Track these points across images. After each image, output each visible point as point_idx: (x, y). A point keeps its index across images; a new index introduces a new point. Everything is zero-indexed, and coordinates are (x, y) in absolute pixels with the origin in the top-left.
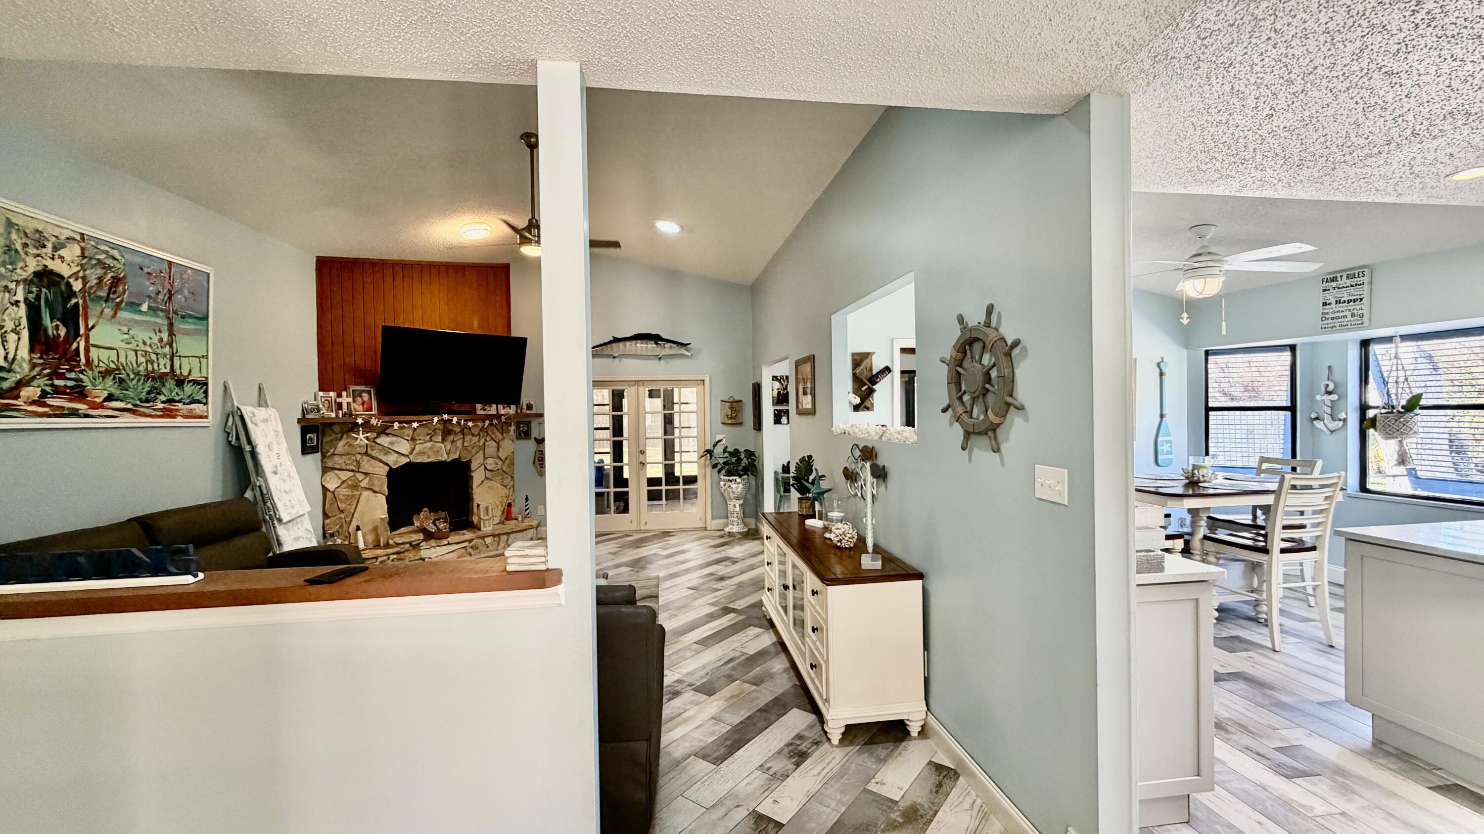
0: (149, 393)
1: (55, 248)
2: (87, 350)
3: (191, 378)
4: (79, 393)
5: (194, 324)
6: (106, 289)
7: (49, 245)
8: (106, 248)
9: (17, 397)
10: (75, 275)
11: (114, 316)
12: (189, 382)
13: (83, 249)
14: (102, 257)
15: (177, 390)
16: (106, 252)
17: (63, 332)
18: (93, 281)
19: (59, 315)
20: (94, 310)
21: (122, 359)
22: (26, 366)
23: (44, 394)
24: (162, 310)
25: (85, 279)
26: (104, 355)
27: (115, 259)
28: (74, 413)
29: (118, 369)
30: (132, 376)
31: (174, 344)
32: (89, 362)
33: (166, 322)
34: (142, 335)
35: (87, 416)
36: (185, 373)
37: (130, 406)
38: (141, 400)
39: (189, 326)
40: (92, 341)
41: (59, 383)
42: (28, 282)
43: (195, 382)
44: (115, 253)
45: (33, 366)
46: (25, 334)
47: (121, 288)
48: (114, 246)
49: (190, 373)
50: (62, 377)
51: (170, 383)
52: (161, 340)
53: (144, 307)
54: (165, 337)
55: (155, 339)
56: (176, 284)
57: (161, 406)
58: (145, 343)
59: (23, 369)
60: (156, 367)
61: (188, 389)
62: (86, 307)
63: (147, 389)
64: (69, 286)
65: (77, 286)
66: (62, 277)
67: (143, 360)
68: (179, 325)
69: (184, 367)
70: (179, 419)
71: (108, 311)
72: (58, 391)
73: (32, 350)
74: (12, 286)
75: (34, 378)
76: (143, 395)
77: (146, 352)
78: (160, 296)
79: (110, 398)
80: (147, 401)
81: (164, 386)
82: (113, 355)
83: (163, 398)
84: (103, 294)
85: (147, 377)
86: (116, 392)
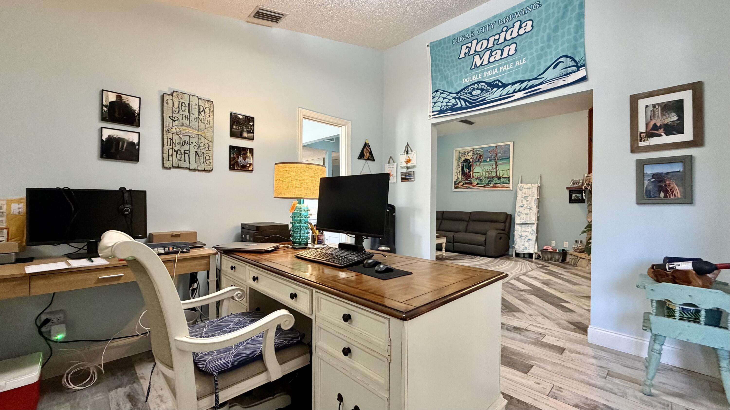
0: (489, 182)
1: (467, 154)
2: (473, 174)
3: (503, 177)
4: (471, 183)
5: (504, 161)
6: (478, 159)
7: (466, 154)
8: (478, 149)
9: (459, 185)
10: (471, 158)
11: (480, 165)
12: (503, 178)
13: (473, 152)
14: (477, 152)
15: (498, 180)
16: (478, 150)
17: (468, 171)
18: (475, 158)
19: (467, 167)
20: (475, 164)
21: (481, 175)
22: (460, 179)
23: (463, 184)
24: (493, 160)
25: (473, 158)
26: (477, 174)
27: (480, 151)
28: (469, 188)
29: (480, 177)
30: (484, 178)
31: (497, 168)
32: (473, 177)
33: (494, 162)
34: (487, 168)
35: (472, 188)
36: (501, 175)
37: (483, 186)
38: (486, 184)
39: (503, 162)
40: (474, 172)
41: (466, 181)
42: (462, 163)
43: (505, 178)
44: (481, 150)
45: (462, 179)
46: (461, 173)
47: (481, 158)
48: (480, 148)
49: (503, 175)
50: (467, 180)
51: (496, 179)
52: (493, 168)
53: (488, 160)
54: (494, 166)
55: (491, 168)
56: (498, 151)
57: (493, 185)
58: (488, 169)
59: (460, 180)
60: (491, 175)
61: (502, 180)
62: (473, 164)
63: (488, 181)
64: (470, 161)
65: (471, 160)
66: (468, 159)
67: (487, 174)
68: (499, 162)
69: (500, 174)
70: (499, 188)
71: (478, 164)
72: (466, 183)
73: (462, 176)
74: (459, 164)
75: (462, 181)
76: (487, 183)
77: (488, 172)
78: (493, 156)
79: (478, 184)
80: (488, 184)
81: (493, 180)
82: (479, 174)
83: (493, 183)
84: (477, 160)
85: (488, 178)
86: (479, 182)
